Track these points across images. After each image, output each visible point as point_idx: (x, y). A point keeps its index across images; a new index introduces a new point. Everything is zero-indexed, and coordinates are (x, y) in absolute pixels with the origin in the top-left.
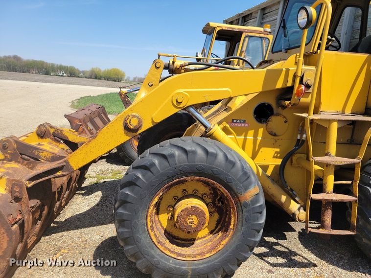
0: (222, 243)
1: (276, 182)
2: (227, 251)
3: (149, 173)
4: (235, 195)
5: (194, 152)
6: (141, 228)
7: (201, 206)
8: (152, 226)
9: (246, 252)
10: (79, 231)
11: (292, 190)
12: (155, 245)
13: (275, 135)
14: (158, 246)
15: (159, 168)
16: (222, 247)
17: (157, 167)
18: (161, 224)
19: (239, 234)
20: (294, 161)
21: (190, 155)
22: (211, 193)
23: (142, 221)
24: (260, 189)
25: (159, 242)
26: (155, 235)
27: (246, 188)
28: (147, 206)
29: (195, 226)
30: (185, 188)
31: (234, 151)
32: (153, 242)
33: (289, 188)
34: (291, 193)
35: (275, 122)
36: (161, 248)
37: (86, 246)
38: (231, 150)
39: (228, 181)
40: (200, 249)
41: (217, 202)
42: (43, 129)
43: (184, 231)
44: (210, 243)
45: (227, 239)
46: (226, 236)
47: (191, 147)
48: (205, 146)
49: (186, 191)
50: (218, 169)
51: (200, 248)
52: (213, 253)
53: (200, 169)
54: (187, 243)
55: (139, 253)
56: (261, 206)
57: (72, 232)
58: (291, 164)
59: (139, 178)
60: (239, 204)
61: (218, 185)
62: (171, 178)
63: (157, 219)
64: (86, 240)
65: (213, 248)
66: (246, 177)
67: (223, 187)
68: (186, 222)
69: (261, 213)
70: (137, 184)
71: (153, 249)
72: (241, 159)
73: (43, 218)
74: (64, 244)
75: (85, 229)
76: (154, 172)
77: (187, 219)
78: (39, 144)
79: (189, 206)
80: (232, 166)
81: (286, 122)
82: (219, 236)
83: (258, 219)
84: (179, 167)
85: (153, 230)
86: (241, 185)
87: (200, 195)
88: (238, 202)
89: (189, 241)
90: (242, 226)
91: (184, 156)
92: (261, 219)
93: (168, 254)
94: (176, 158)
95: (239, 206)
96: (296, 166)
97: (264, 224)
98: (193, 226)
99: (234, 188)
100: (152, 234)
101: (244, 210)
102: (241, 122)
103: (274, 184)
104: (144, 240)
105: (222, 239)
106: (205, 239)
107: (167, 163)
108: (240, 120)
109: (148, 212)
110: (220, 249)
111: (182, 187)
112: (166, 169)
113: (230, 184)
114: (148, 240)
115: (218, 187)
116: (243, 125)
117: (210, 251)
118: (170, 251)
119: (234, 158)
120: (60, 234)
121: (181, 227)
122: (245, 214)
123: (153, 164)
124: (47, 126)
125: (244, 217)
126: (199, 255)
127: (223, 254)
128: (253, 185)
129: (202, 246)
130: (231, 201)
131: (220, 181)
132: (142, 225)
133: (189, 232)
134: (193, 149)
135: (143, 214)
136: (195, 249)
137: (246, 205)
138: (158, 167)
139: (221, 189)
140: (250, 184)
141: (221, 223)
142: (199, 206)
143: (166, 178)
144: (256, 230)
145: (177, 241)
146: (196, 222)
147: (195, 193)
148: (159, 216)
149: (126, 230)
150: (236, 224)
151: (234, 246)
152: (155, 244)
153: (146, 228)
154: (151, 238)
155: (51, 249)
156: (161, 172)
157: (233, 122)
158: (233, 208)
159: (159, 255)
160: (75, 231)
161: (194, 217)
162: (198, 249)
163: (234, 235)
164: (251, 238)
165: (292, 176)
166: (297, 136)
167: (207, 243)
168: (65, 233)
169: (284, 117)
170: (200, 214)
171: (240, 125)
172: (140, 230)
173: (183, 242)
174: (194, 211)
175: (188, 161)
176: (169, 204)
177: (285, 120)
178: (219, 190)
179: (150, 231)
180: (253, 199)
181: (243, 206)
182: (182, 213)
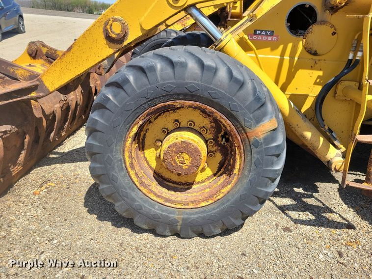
0: (222, 191)
1: (310, 120)
2: (228, 201)
3: (122, 93)
4: (242, 129)
5: (184, 65)
6: (116, 165)
7: (195, 141)
8: (132, 164)
9: (254, 205)
10: (74, 164)
11: (331, 131)
12: (137, 187)
13: (315, 54)
14: (141, 188)
15: (135, 86)
16: (222, 195)
17: (131, 84)
18: (147, 162)
19: (246, 181)
20: (339, 92)
21: (177, 69)
22: (212, 127)
23: (117, 156)
24: (279, 124)
25: (142, 183)
26: (136, 174)
27: (258, 121)
28: (122, 137)
29: (187, 167)
30: (177, 119)
31: (246, 67)
32: (133, 182)
33: (326, 128)
34: (329, 134)
35: (318, 33)
36: (145, 191)
37: (77, 181)
38: (242, 66)
39: (232, 109)
40: (195, 196)
41: (220, 139)
42: (34, 48)
43: (173, 172)
44: (209, 189)
45: (230, 186)
46: (228, 183)
47: (179, 57)
48: (200, 57)
49: (178, 122)
50: (218, 91)
51: (195, 194)
52: (210, 202)
53: (192, 90)
54: (182, 187)
55: (116, 194)
56: (278, 146)
57: (66, 165)
58: (335, 96)
59: (109, 99)
60: (247, 142)
61: (219, 115)
62: (151, 101)
63: (142, 155)
64: (79, 175)
65: (211, 197)
66: (259, 105)
67: (225, 118)
68: (175, 162)
69: (278, 156)
70: (107, 107)
71: (133, 190)
72: (254, 78)
73: (26, 147)
74: (53, 177)
75: (80, 163)
76: (129, 91)
77: (176, 158)
78: (30, 65)
79: (180, 140)
80: (238, 87)
81: (334, 34)
82: (220, 182)
83: (272, 164)
84: (163, 85)
85: (133, 168)
86: (251, 116)
87: (196, 128)
88: (246, 139)
89: (183, 184)
90: (250, 171)
91: (169, 70)
92: (277, 164)
93: (152, 198)
94: (158, 73)
95: (248, 145)
96: (341, 99)
97: (281, 172)
98: (184, 167)
99: (241, 119)
100: (132, 173)
101: (254, 150)
102: (267, 34)
103: (305, 121)
104: (122, 180)
105: (223, 186)
106: (204, 184)
107: (145, 80)
108: (266, 31)
109: (124, 145)
110: (219, 197)
111: (173, 116)
112: (145, 88)
113: (234, 113)
114: (127, 180)
115: (219, 118)
116: (270, 38)
117: (207, 199)
118: (156, 194)
119: (243, 76)
120: (53, 166)
121: (169, 168)
122: (255, 155)
123: (127, 81)
124: (38, 44)
125: (254, 160)
126: (192, 202)
127: (223, 204)
128: (269, 117)
129: (198, 192)
130: (237, 138)
131: (222, 109)
132: (118, 160)
133: (179, 175)
134: (183, 60)
135: (118, 148)
136: (189, 195)
137: (257, 144)
138: (133, 84)
139: (222, 120)
140: (264, 115)
141: (225, 166)
142: (191, 142)
143: (145, 100)
144: (270, 179)
145: (168, 183)
146: (188, 162)
147: (191, 125)
148: (145, 151)
149: (98, 165)
150: (241, 168)
151: (237, 196)
152: (135, 185)
153: (123, 164)
154: (130, 177)
155: (38, 181)
156: (138, 91)
157: (255, 33)
158: (239, 147)
159: (141, 198)
160: (70, 164)
161: (186, 156)
162: (193, 195)
163: (238, 181)
164: (261, 187)
165: (334, 113)
166: (348, 56)
167: (205, 189)
168: (58, 166)
169: (332, 26)
170: (194, 152)
171: (265, 38)
172: (116, 167)
173: (176, 186)
174: (185, 148)
175: (175, 77)
176: (157, 138)
177: (333, 30)
178: (220, 121)
179: (129, 169)
180: (268, 136)
181: (252, 145)
182: (169, 149)
